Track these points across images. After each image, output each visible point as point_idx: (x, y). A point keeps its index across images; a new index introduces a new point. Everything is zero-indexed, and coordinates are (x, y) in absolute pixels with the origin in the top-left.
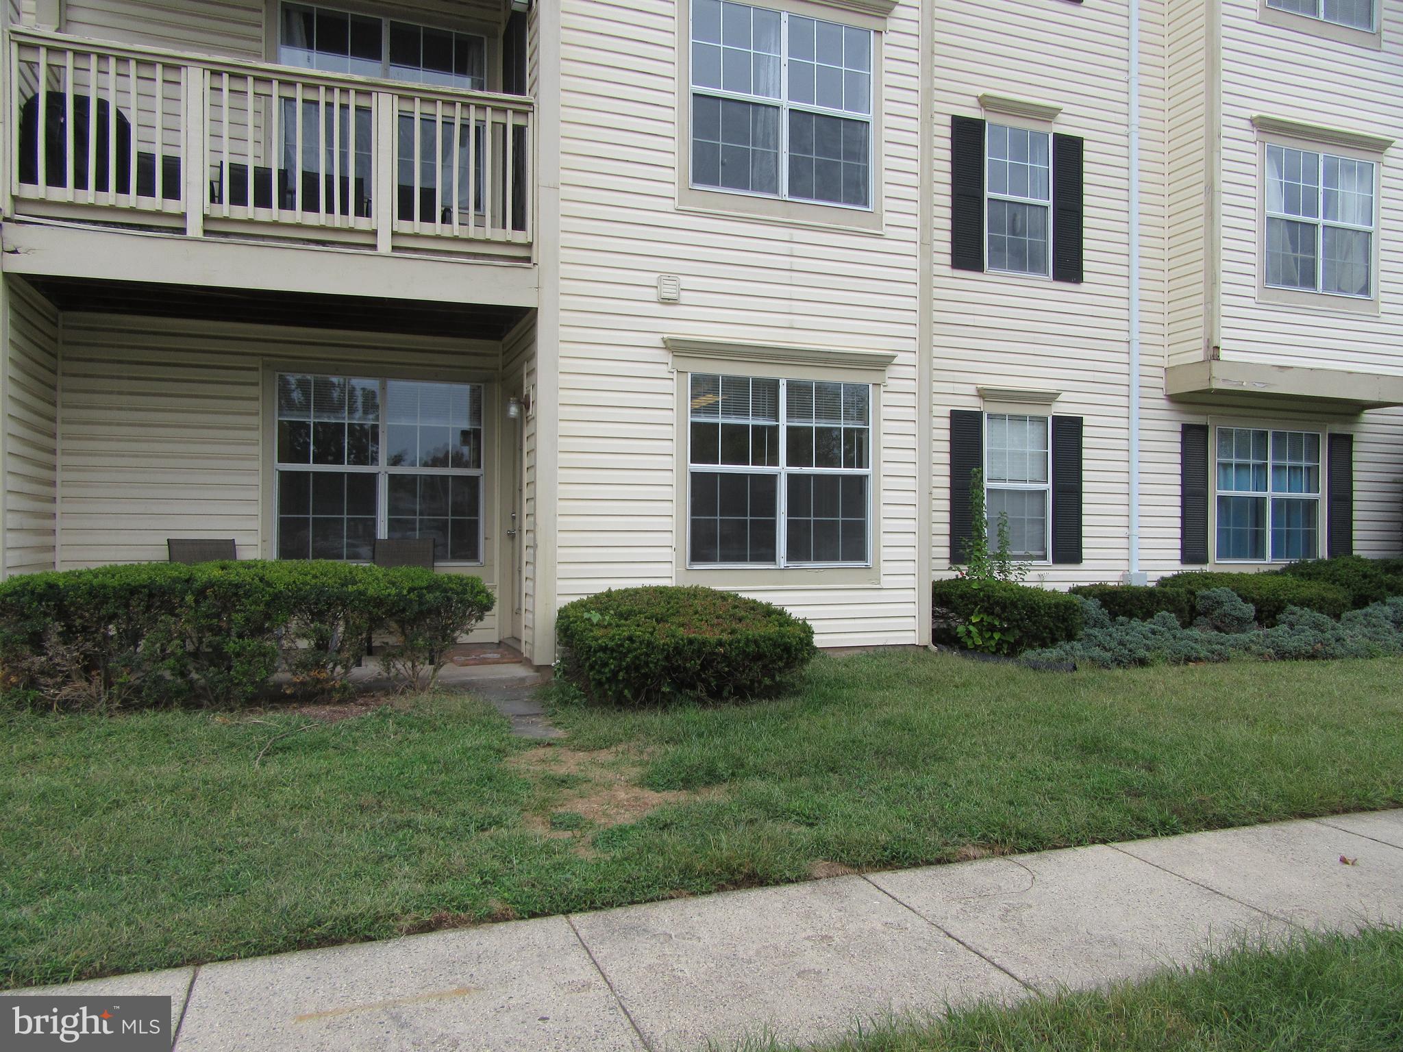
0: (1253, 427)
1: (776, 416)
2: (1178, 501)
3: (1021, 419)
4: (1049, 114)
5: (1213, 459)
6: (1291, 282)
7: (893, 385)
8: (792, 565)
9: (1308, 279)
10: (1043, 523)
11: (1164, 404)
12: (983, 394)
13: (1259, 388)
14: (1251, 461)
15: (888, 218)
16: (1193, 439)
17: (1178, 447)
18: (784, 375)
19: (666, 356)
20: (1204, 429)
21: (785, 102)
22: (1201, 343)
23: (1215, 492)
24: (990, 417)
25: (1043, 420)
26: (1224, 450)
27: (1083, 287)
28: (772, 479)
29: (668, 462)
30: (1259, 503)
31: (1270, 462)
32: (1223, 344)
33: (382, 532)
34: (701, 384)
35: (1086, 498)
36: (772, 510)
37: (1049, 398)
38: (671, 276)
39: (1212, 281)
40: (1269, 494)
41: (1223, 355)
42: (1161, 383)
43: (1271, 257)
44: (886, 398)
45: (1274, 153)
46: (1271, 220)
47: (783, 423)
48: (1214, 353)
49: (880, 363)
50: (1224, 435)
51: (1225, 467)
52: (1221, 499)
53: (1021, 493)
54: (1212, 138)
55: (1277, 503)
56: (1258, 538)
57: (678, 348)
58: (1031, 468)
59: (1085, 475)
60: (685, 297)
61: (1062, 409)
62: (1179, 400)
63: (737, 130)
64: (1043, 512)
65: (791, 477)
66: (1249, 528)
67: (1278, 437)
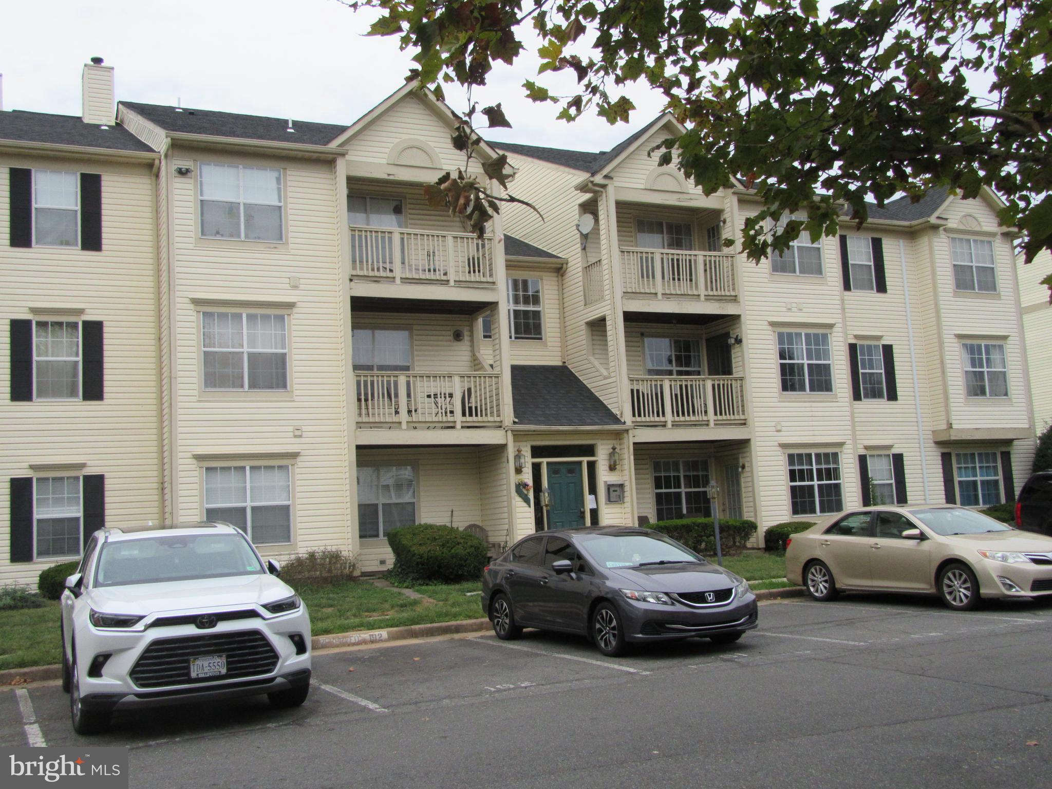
0: (969, 451)
1: (812, 465)
2: (943, 484)
3: (880, 456)
4: (879, 338)
5: (955, 466)
6: (977, 395)
7: (845, 451)
8: (822, 514)
9: (983, 392)
10: (892, 496)
11: (933, 445)
12: (866, 448)
13: (969, 438)
14: (970, 465)
15: (839, 395)
16: (946, 459)
17: (940, 462)
18: (813, 452)
19: (779, 449)
20: (949, 454)
21: (806, 362)
22: (945, 422)
23: (957, 479)
24: (870, 456)
25: (889, 455)
26: (958, 462)
27: (898, 402)
28: (812, 486)
29: (783, 483)
30: (975, 482)
31: (977, 465)
32: (953, 422)
33: (685, 511)
34: (791, 458)
35: (907, 485)
36: (813, 497)
37: (890, 447)
38: (779, 422)
39: (947, 398)
40: (979, 479)
41: (954, 426)
42: (931, 437)
43: (968, 386)
44: (844, 456)
45: (965, 345)
46: (966, 372)
47: (814, 467)
48: (950, 426)
49: (841, 444)
50: (958, 455)
51: (960, 468)
52: (960, 482)
53: (884, 485)
54: (941, 344)
55: (982, 482)
56: (976, 496)
57: (783, 446)
58: (886, 474)
59: (906, 476)
60: (784, 429)
61: (895, 451)
62: (939, 443)
63: (792, 373)
64: (892, 491)
65: (819, 485)
66: (972, 493)
67: (980, 455)
